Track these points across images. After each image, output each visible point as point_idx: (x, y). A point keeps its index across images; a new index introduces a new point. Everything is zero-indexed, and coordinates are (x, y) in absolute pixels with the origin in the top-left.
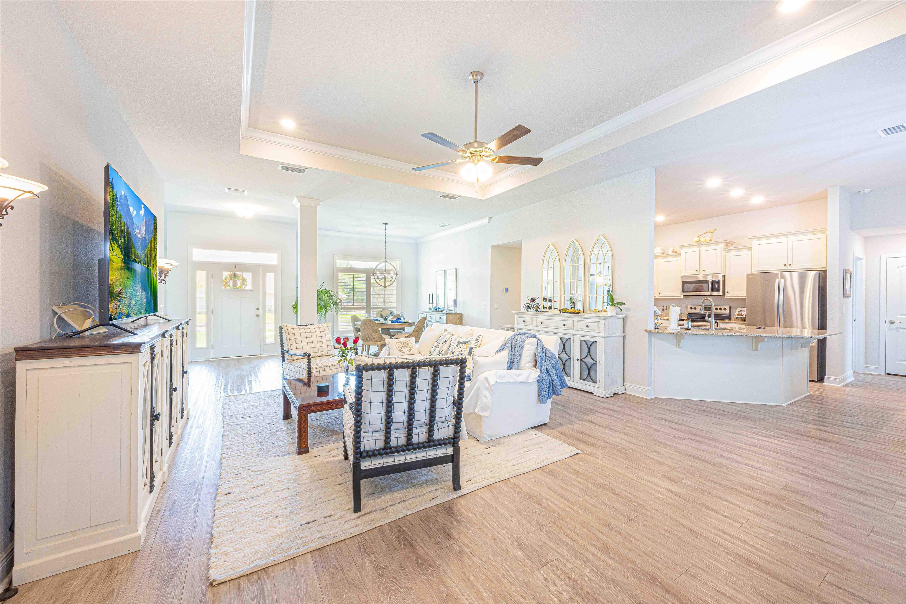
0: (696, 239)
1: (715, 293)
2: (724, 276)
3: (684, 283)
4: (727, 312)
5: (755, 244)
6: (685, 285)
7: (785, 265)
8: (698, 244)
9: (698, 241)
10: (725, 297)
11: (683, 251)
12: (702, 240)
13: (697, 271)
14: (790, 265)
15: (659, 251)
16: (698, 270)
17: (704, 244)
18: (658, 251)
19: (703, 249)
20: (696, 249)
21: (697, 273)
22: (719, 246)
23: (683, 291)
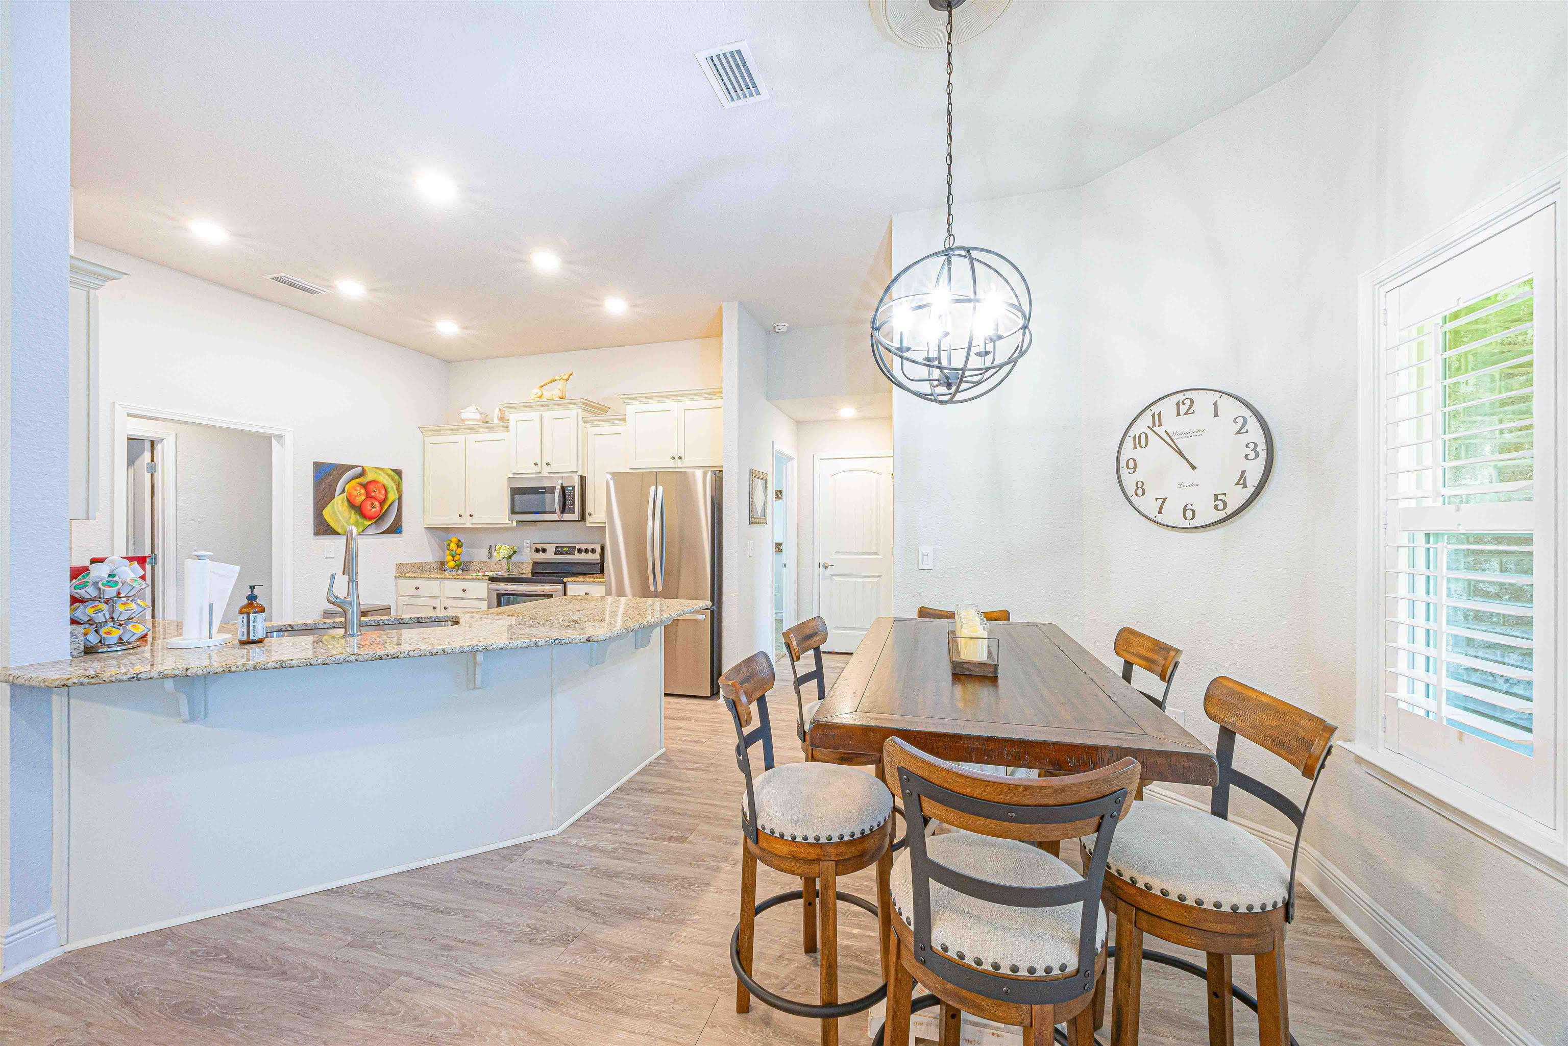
0: (536, 391)
1: (567, 517)
2: (583, 479)
3: (515, 491)
4: (596, 557)
5: (631, 409)
6: (517, 497)
7: (673, 458)
8: (541, 404)
9: (540, 397)
10: (588, 525)
11: (513, 417)
12: (547, 395)
13: (536, 464)
14: (680, 458)
15: (472, 416)
16: (538, 463)
17: (550, 404)
18: (470, 414)
19: (548, 415)
20: (535, 415)
21: (536, 470)
22: (574, 411)
23: (513, 512)
